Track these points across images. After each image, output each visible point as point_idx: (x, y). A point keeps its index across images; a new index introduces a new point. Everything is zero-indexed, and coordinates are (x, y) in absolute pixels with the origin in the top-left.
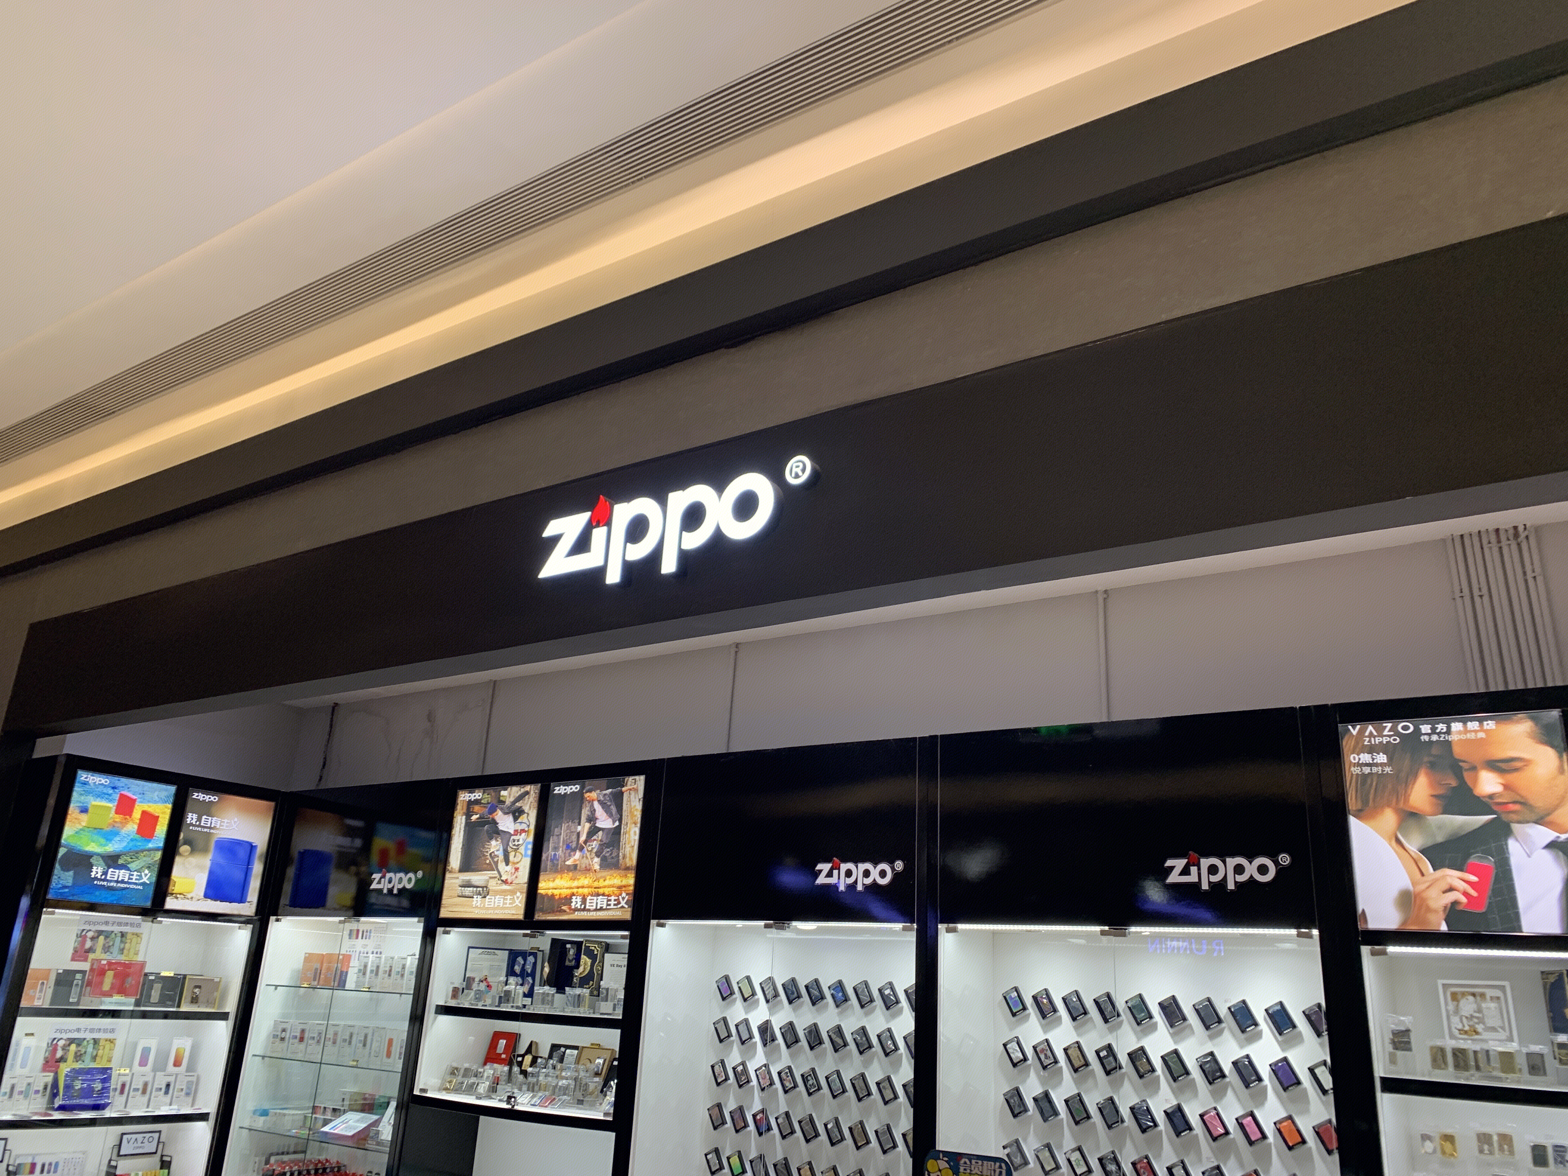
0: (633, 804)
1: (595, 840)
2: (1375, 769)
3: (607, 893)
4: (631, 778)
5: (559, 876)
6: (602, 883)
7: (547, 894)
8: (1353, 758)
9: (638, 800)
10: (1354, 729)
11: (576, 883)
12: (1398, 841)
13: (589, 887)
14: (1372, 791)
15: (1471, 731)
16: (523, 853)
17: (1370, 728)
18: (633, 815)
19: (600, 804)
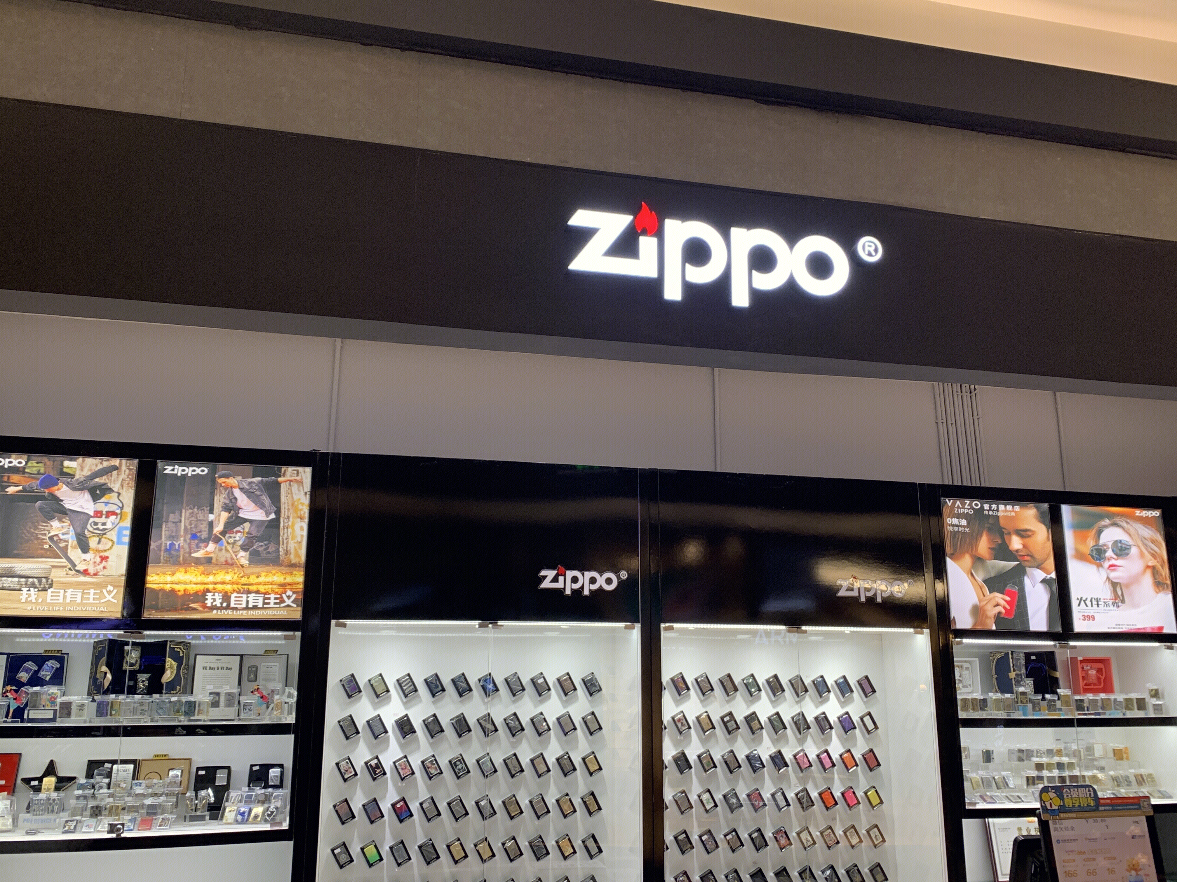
0: (296, 497)
1: (239, 532)
2: (960, 529)
3: (262, 590)
4: (290, 469)
5: (183, 570)
6: (253, 579)
7: (162, 590)
8: (949, 521)
9: (303, 493)
10: (950, 502)
11: (211, 578)
12: (972, 575)
13: (233, 583)
14: (959, 543)
15: (1008, 511)
16: (115, 540)
17: (958, 502)
18: (296, 509)
19: (244, 493)
